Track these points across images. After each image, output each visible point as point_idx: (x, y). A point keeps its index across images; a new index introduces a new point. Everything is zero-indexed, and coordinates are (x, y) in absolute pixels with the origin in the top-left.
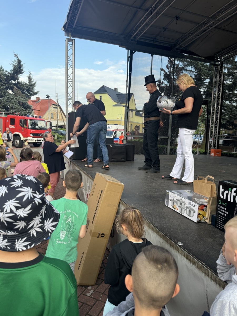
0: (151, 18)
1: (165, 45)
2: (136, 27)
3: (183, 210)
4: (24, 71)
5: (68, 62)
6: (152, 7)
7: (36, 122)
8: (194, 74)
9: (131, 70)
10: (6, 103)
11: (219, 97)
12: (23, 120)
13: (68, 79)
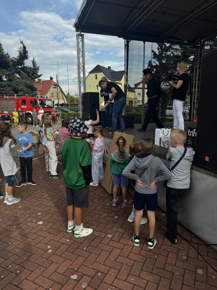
0: (143, 14)
1: (154, 33)
5: (79, 53)
6: (144, 7)
9: (127, 56)
12: (33, 100)
13: (80, 67)
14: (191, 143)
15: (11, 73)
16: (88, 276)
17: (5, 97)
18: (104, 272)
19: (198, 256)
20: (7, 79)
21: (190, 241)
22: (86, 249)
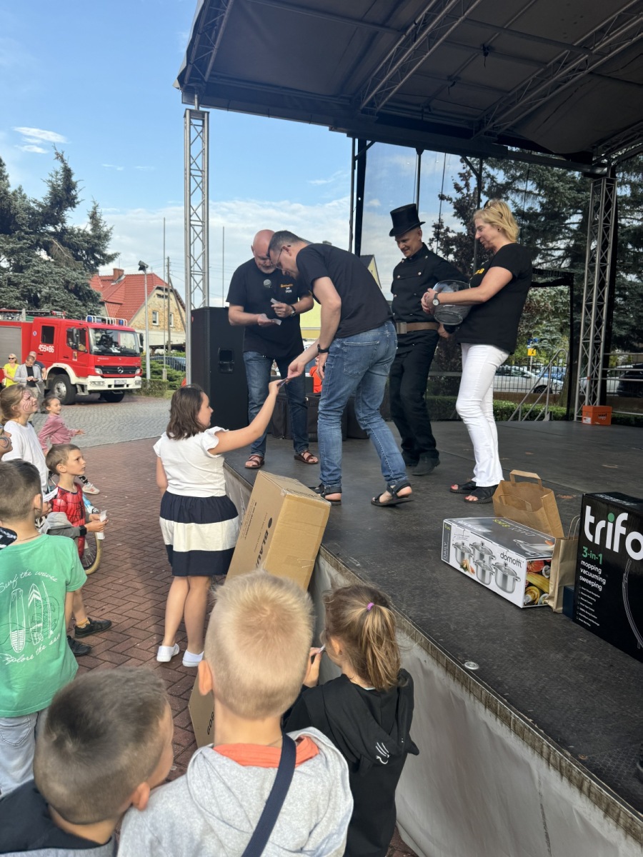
0: (414, 50)
1: (455, 124)
2: (375, 76)
3: (488, 573)
4: (79, 200)
5: (190, 174)
6: (417, 22)
9: (361, 193)
10: (33, 286)
11: (606, 262)
12: (75, 331)
13: (190, 220)
14: (600, 583)
15: (21, 248)
20: (10, 263)
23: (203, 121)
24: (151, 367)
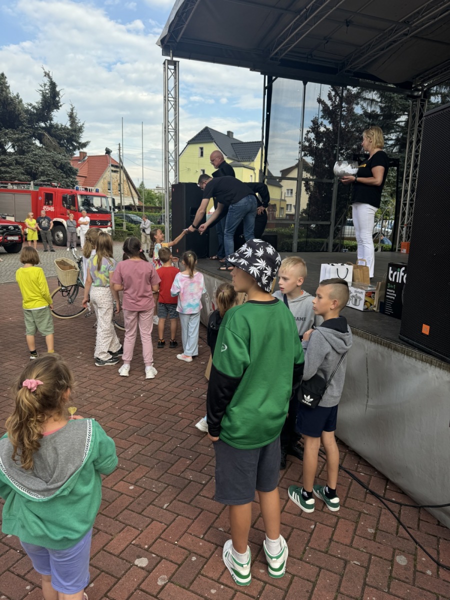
0: (305, 25)
1: (327, 65)
2: (279, 38)
4: (61, 103)
5: (168, 100)
6: (307, 8)
7: (89, 199)
8: (380, 106)
9: (269, 110)
10: (33, 165)
11: (418, 153)
12: (68, 196)
13: (168, 129)
14: (394, 296)
15: (24, 137)
16: (171, 561)
17: (10, 187)
18: (204, 555)
19: (398, 529)
20: (14, 149)
21: (384, 498)
22: (168, 506)
23: (175, 67)
24: (115, 221)
